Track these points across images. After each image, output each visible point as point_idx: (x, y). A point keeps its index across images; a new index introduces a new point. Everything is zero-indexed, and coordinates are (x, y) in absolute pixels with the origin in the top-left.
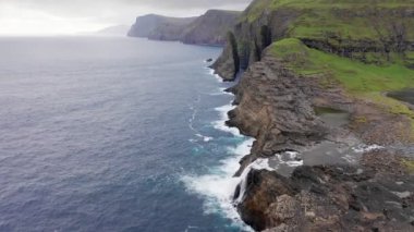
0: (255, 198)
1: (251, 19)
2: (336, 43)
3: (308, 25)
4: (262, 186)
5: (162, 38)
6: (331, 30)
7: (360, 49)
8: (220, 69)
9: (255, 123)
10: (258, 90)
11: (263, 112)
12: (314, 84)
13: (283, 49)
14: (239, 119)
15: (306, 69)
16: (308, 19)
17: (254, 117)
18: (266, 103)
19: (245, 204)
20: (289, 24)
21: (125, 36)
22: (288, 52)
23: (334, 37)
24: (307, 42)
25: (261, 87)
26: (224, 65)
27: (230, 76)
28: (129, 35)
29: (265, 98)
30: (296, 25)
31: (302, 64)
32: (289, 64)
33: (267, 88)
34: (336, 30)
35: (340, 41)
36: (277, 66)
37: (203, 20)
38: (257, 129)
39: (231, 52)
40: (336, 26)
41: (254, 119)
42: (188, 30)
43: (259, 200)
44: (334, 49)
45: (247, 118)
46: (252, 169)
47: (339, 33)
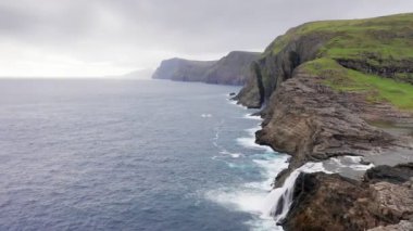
0: (309, 211)
1: (276, 52)
2: (376, 64)
3: (342, 46)
4: (320, 192)
5: (185, 79)
6: (369, 50)
7: (405, 69)
8: (244, 99)
9: (291, 138)
10: (293, 102)
11: (302, 125)
12: (357, 100)
13: (317, 67)
14: (270, 136)
15: (346, 86)
16: (342, 42)
17: (289, 131)
18: (304, 115)
19: (293, 221)
20: (321, 47)
21: (150, 78)
22: (324, 69)
23: (374, 58)
24: (343, 62)
25: (296, 99)
26: (249, 95)
27: (256, 103)
28: (154, 77)
29: (303, 109)
30: (329, 47)
31: (340, 81)
32: (325, 81)
33: (304, 100)
34: (375, 51)
35: (380, 61)
36: (312, 82)
37: (225, 61)
38: (294, 144)
39: (256, 81)
40: (374, 47)
41: (290, 133)
42: (211, 71)
43: (318, 213)
44: (374, 69)
45: (281, 134)
46: (302, 173)
47: (379, 53)
